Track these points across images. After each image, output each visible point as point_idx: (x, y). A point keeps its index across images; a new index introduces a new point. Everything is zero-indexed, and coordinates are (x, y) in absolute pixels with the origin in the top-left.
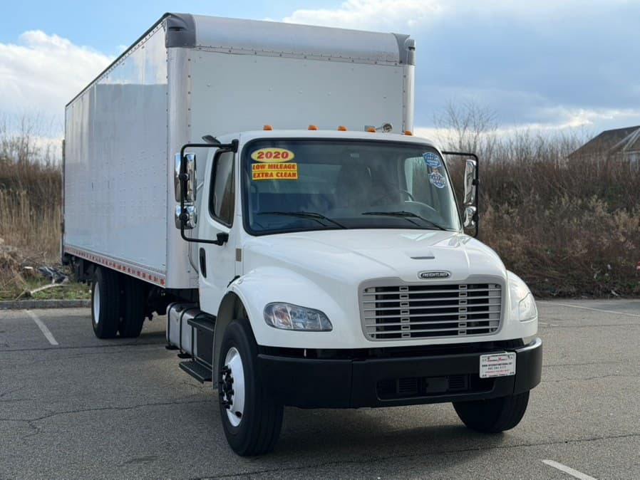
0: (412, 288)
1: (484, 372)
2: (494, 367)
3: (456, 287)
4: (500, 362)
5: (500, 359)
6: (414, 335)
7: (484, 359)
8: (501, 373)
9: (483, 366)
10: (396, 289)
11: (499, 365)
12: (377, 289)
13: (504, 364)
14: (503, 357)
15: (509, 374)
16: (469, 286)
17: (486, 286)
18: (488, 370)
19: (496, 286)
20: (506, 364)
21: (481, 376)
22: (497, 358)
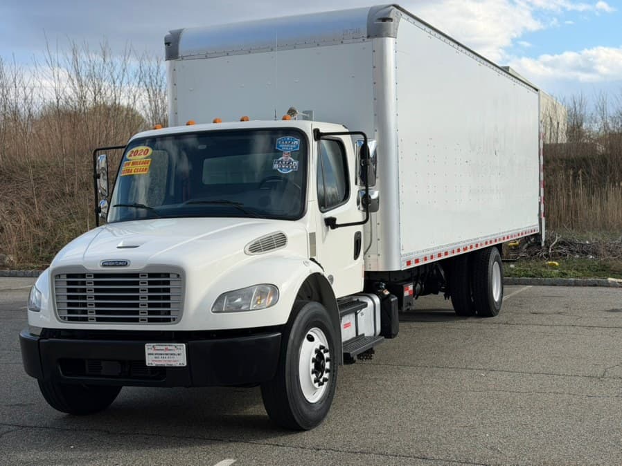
0: (96, 275)
1: (151, 361)
2: (160, 356)
3: (136, 275)
4: (167, 352)
5: (167, 349)
6: (99, 320)
7: (149, 348)
8: (169, 363)
9: (149, 354)
10: (83, 276)
11: (167, 354)
12: (69, 276)
13: (172, 354)
14: (169, 348)
15: (178, 365)
16: (151, 275)
17: (168, 275)
18: (154, 359)
19: (178, 276)
20: (174, 354)
21: (147, 364)
22: (164, 348)
